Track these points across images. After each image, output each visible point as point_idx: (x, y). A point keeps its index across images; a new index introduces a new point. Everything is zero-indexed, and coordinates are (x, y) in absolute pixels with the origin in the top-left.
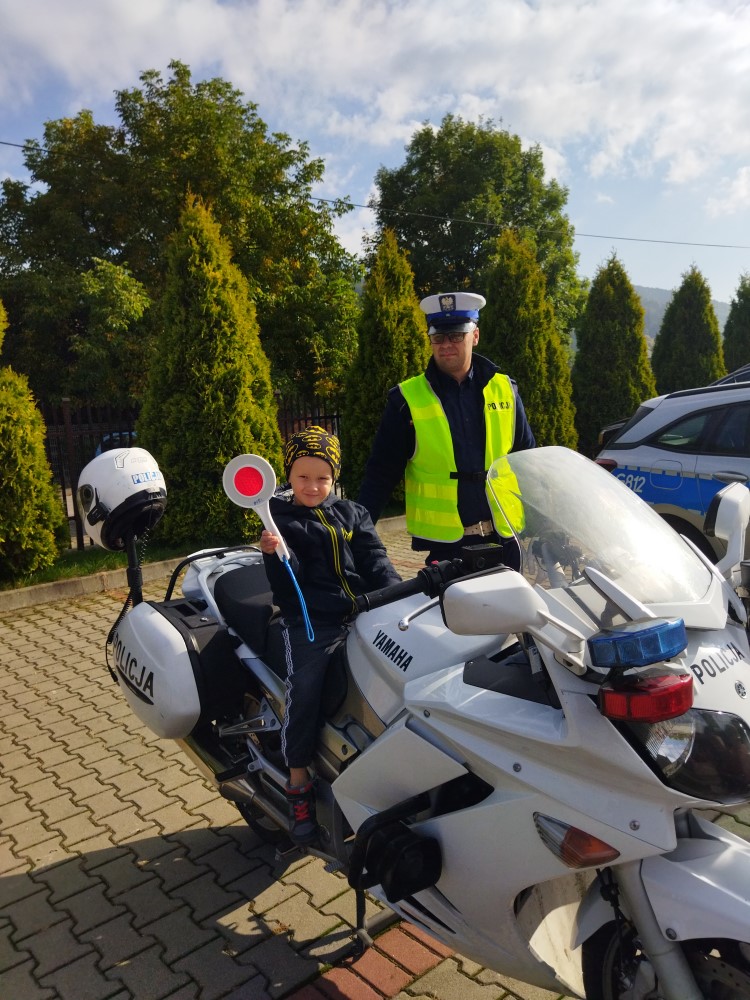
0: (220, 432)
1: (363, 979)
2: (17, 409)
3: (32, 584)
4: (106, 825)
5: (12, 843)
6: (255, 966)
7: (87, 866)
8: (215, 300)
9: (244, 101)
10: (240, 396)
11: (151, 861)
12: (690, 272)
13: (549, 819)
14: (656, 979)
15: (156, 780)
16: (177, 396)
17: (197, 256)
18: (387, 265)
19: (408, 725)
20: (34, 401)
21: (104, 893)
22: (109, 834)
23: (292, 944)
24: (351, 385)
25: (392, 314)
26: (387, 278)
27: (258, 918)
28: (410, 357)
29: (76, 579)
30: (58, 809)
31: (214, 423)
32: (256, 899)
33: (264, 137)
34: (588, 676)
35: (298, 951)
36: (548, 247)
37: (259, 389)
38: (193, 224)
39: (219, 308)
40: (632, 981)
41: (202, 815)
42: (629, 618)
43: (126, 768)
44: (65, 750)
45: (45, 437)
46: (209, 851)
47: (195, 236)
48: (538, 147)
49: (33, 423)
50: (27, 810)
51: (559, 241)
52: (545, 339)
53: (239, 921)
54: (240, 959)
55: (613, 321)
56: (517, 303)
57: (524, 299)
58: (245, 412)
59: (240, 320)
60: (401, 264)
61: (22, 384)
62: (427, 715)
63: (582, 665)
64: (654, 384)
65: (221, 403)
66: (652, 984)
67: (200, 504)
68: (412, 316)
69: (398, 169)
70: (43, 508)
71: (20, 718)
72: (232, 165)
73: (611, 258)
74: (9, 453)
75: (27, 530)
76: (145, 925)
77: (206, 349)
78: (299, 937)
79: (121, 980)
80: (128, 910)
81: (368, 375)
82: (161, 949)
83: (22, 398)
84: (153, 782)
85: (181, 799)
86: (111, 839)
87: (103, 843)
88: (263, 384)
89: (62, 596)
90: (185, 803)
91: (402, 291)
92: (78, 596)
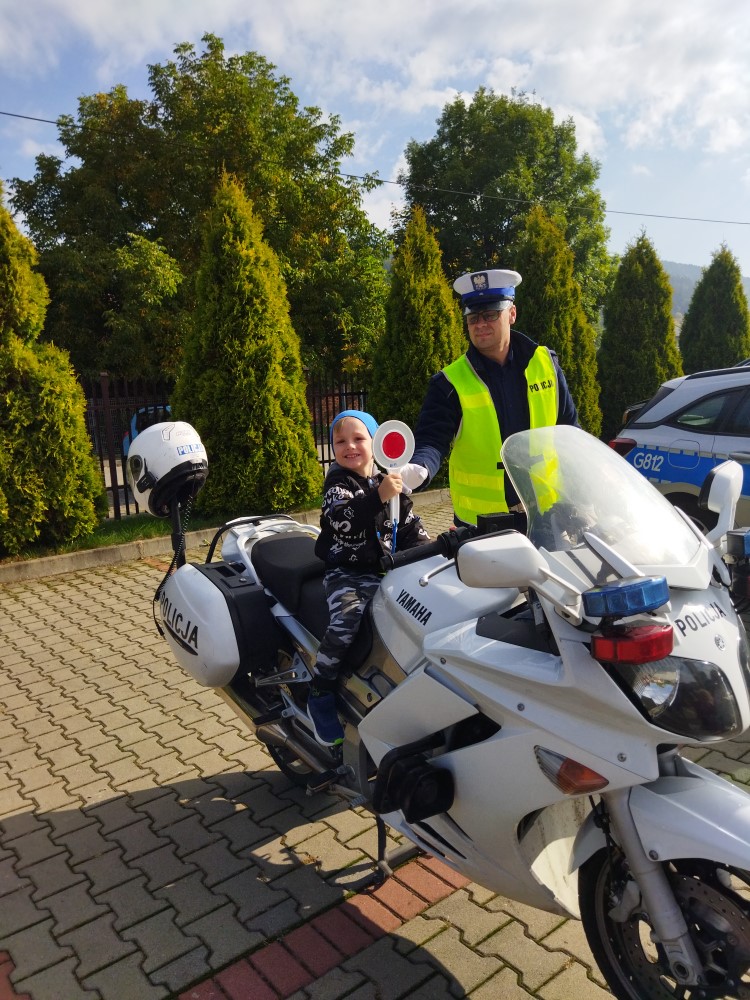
0: (251, 407)
1: (383, 904)
2: (59, 382)
3: (73, 550)
4: (150, 768)
5: (65, 782)
6: (287, 891)
7: (134, 804)
8: (248, 277)
9: (277, 75)
10: (270, 373)
11: (193, 799)
12: (720, 251)
13: (548, 752)
14: (641, 896)
15: (195, 729)
16: (209, 372)
17: (231, 233)
18: (415, 243)
19: (426, 671)
20: (75, 375)
21: (150, 827)
22: (153, 776)
23: (320, 874)
24: (378, 362)
25: (419, 292)
26: (415, 256)
27: (289, 850)
28: (437, 335)
29: (115, 547)
30: (106, 753)
31: (245, 398)
32: (286, 834)
33: (295, 111)
34: (583, 626)
35: (325, 879)
36: (579, 224)
37: (289, 366)
38: (227, 203)
39: (251, 286)
40: (620, 899)
41: (237, 761)
42: (620, 577)
43: (166, 719)
44: (110, 702)
45: (85, 410)
46: (245, 792)
47: (229, 214)
48: (571, 121)
49: (74, 396)
50: (77, 755)
51: (590, 216)
52: (571, 317)
53: (272, 852)
54: (273, 884)
55: (641, 300)
56: (545, 281)
57: (551, 277)
58: (275, 388)
59: (271, 297)
60: (430, 242)
61: (64, 358)
62: (443, 661)
63: (578, 617)
64: (680, 364)
65: (253, 379)
66: (637, 900)
67: (231, 477)
68: (439, 294)
69: (428, 142)
70: (83, 478)
71: (67, 673)
72: (264, 140)
73: (640, 236)
74: (52, 425)
75: (69, 499)
76: (187, 855)
77: (238, 326)
78: (326, 867)
79: (167, 900)
80: (172, 841)
81: (395, 352)
82: (202, 875)
83: (65, 373)
84: (192, 731)
85: (218, 747)
86: (155, 781)
87: (148, 784)
88: (293, 361)
89: (102, 562)
90: (222, 749)
91: (429, 269)
92: (116, 562)
